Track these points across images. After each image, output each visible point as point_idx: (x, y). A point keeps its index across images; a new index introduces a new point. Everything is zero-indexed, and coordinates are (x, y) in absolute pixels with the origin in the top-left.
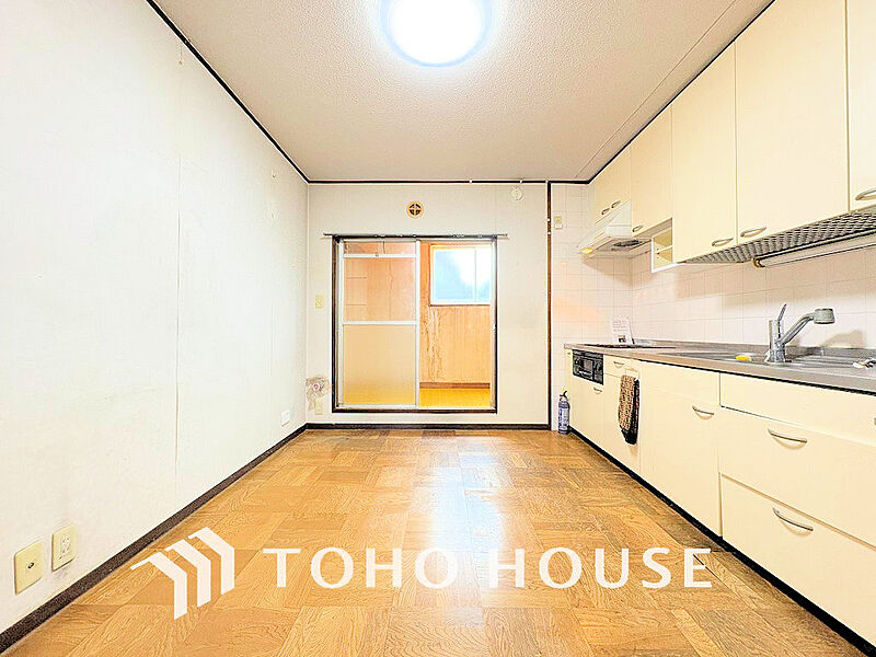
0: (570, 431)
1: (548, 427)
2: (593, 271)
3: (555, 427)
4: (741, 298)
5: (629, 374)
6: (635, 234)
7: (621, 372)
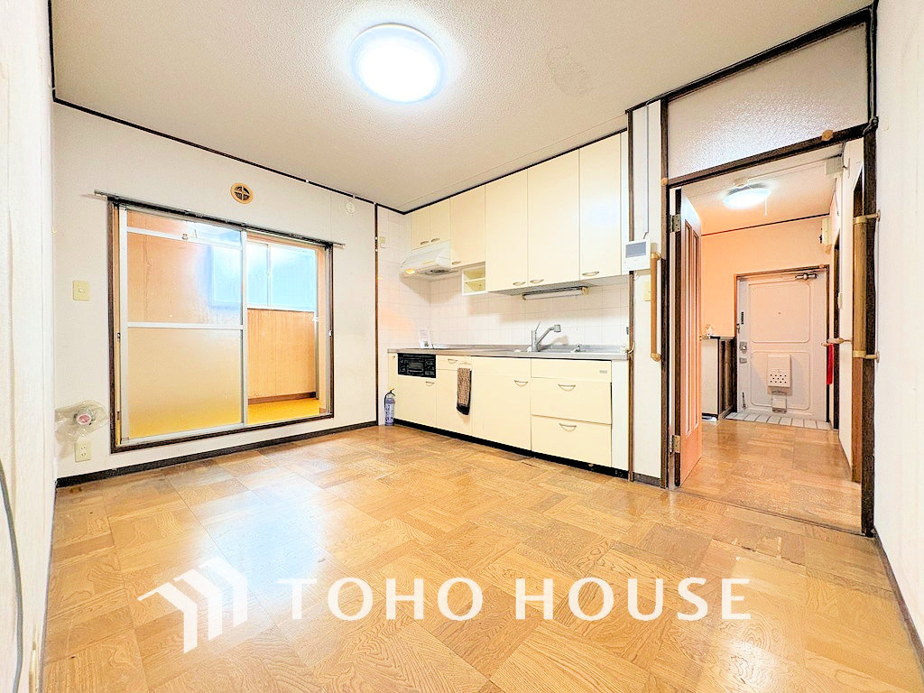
0: (397, 422)
1: (376, 423)
2: (408, 289)
3: (382, 422)
4: (511, 317)
5: (463, 367)
6: (456, 266)
7: (456, 366)
